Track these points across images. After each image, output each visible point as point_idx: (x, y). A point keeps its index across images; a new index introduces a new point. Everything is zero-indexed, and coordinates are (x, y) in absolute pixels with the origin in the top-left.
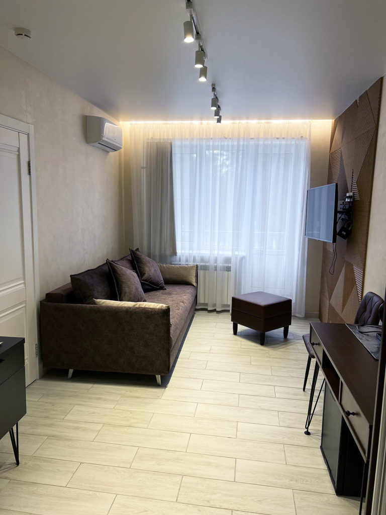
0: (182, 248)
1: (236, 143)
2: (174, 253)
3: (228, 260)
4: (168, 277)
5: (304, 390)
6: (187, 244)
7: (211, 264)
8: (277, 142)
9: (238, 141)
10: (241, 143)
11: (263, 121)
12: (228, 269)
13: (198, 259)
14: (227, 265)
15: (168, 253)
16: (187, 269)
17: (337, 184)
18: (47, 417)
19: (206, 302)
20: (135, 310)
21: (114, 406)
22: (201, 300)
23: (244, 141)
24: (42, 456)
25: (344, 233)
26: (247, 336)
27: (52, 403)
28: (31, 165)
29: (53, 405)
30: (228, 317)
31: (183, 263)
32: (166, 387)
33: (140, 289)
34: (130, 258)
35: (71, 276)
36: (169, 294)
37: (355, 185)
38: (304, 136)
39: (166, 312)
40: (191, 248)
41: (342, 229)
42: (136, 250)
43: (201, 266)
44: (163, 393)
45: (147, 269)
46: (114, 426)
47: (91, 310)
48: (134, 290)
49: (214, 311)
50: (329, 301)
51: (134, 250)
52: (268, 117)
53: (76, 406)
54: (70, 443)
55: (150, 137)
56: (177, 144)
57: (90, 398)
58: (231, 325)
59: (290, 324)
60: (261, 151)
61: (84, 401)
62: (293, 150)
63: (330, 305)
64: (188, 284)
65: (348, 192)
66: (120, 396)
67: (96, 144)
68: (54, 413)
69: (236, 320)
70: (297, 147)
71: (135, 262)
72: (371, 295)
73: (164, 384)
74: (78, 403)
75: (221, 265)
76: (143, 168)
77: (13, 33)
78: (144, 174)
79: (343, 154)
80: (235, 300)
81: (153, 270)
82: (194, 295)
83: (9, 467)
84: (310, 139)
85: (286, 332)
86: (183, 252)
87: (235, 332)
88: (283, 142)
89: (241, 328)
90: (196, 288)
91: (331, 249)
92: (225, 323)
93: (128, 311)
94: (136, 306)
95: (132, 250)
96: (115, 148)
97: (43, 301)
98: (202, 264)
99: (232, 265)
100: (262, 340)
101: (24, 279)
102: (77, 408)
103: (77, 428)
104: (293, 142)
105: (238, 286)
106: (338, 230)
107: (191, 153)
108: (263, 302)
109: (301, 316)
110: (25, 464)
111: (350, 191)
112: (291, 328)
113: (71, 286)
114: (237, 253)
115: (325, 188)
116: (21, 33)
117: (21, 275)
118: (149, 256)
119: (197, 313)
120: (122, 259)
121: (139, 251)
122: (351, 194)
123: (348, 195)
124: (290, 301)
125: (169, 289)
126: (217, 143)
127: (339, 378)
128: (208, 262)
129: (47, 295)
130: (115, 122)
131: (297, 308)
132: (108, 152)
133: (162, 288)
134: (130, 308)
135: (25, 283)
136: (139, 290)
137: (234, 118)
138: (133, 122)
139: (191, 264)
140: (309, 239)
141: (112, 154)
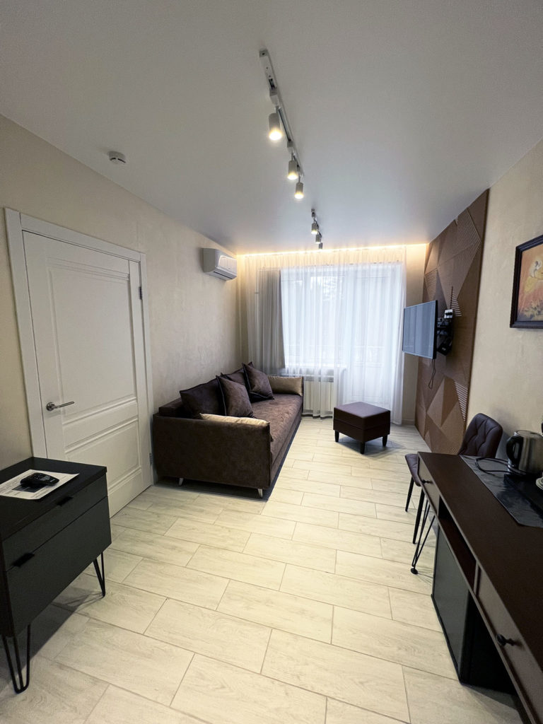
0: (290, 361)
1: (336, 269)
2: (283, 366)
3: (331, 372)
4: (277, 387)
5: (406, 510)
6: (294, 358)
7: (316, 375)
8: (374, 267)
9: (339, 266)
10: (342, 269)
11: (361, 248)
12: (331, 380)
13: (304, 371)
14: (329, 376)
15: (278, 365)
16: (294, 381)
17: (437, 302)
18: (149, 532)
19: (312, 409)
20: (236, 426)
21: (214, 521)
22: (307, 407)
23: (344, 266)
24: (131, 584)
25: (444, 349)
26: (347, 444)
27: (157, 514)
28: (143, 291)
29: (158, 517)
30: (330, 423)
31: (291, 374)
32: (267, 500)
33: (248, 401)
34: (242, 371)
35: (181, 392)
36: (277, 404)
37: (455, 303)
38: (400, 260)
39: (266, 429)
40: (297, 361)
41: (442, 345)
42: (249, 364)
43: (307, 377)
44: (264, 507)
45: (257, 381)
46: (210, 547)
47: (197, 424)
48: (241, 403)
49: (319, 417)
50: (426, 411)
51: (246, 364)
52: (366, 244)
53: (179, 519)
54: (163, 567)
55: (262, 267)
56: (285, 273)
57: (195, 510)
58: (333, 432)
59: (389, 434)
60: (359, 275)
61: (187, 514)
62: (389, 274)
63: (427, 415)
64: (294, 393)
65: (447, 309)
66: (222, 509)
67: (212, 273)
68: (156, 526)
69: (338, 428)
70: (394, 271)
71: (246, 374)
72: (483, 418)
73: (265, 497)
74: (182, 515)
75: (324, 376)
76: (257, 293)
77: (108, 157)
78: (257, 297)
79: (439, 274)
80: (336, 410)
81: (262, 383)
82: (300, 403)
83: (94, 599)
84: (406, 263)
85: (385, 441)
86: (291, 364)
87: (337, 440)
88: (381, 267)
89: (341, 436)
90: (302, 398)
91: (428, 364)
92: (328, 428)
93: (230, 427)
94: (238, 422)
95: (245, 365)
96: (231, 277)
97: (157, 414)
98: (308, 375)
99: (335, 377)
100: (362, 448)
101: (136, 395)
102: (180, 521)
103: (174, 548)
104: (390, 267)
105: (340, 397)
106: (438, 347)
107: (297, 279)
108: (363, 413)
109: (397, 423)
110: (112, 594)
111: (449, 307)
112: (389, 437)
113: (181, 401)
114: (338, 366)
115: (420, 306)
116: (115, 156)
117: (133, 392)
118: (261, 369)
119: (304, 419)
120: (235, 372)
121: (252, 366)
122: (451, 311)
123: (446, 311)
124: (388, 413)
125: (277, 399)
126: (320, 270)
127: (475, 561)
128: (313, 374)
129: (160, 408)
130: (232, 255)
131: (395, 418)
132: (225, 280)
133: (271, 398)
134: (232, 424)
135: (137, 399)
136: (246, 402)
137: (335, 247)
138: (248, 255)
139: (298, 375)
140: (406, 354)
141: (229, 282)
